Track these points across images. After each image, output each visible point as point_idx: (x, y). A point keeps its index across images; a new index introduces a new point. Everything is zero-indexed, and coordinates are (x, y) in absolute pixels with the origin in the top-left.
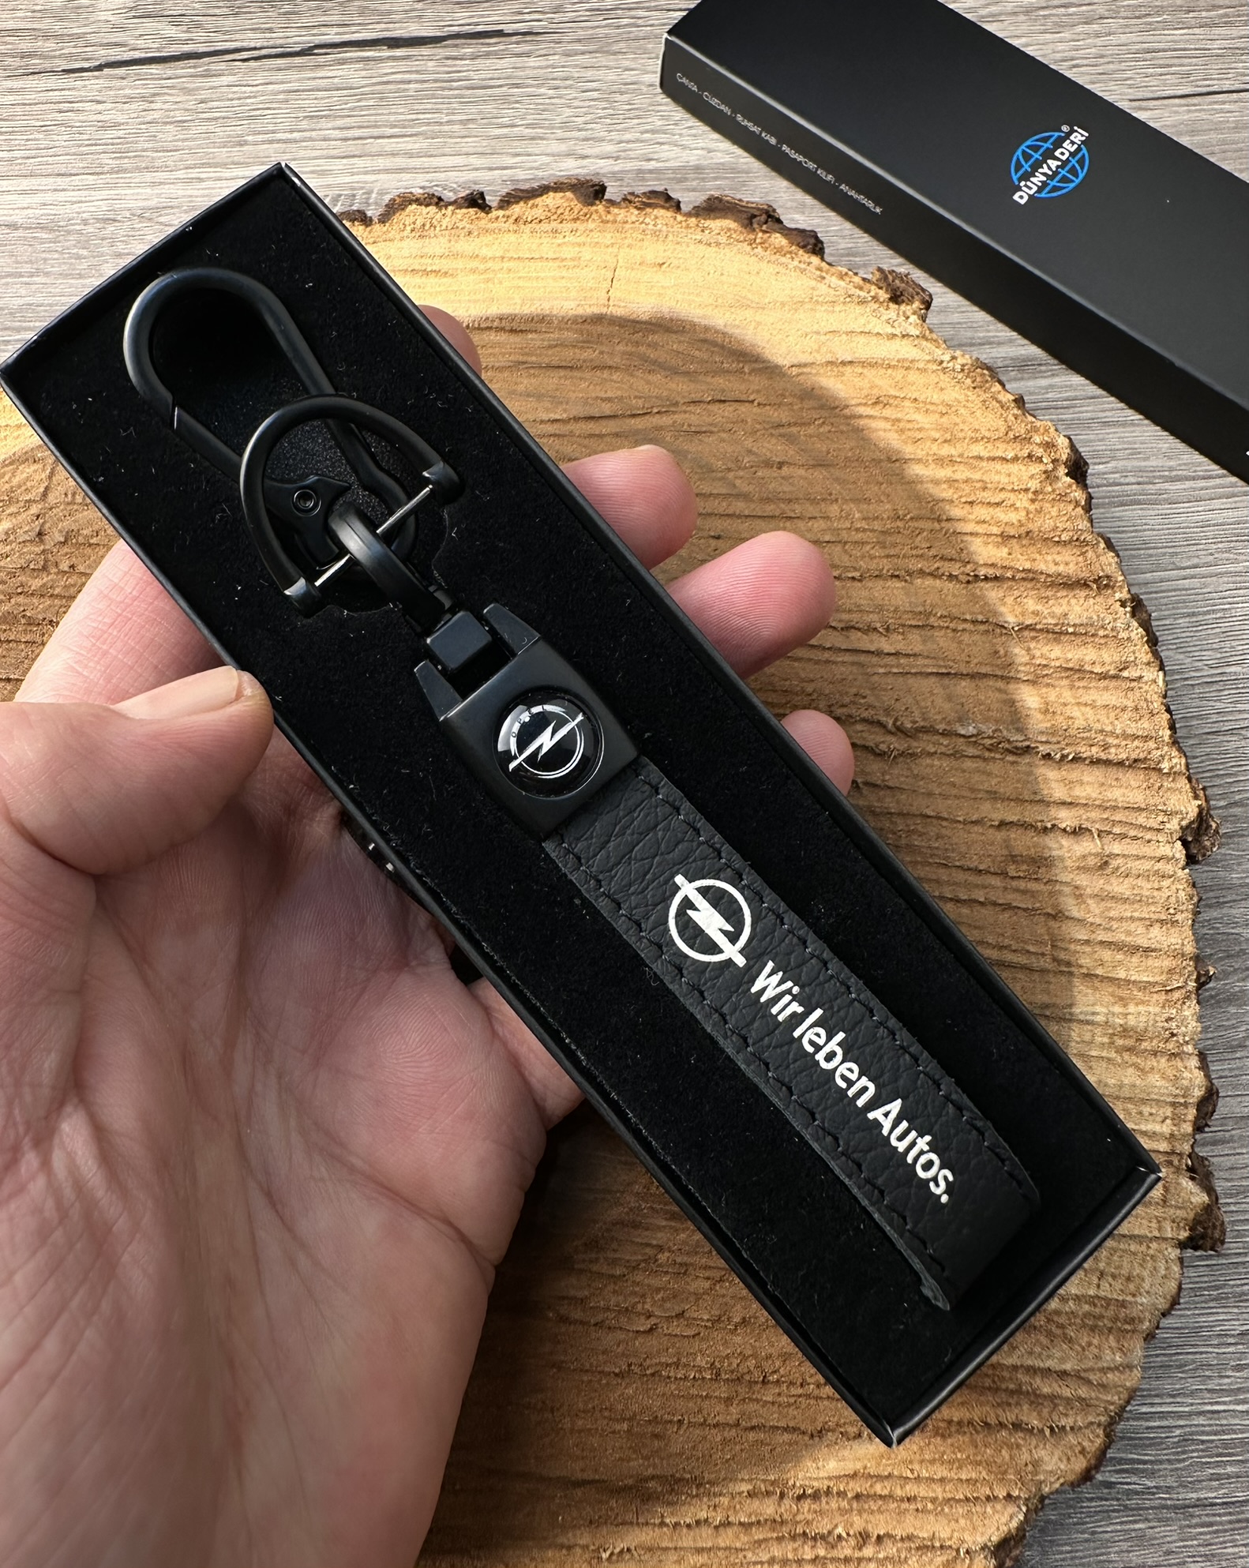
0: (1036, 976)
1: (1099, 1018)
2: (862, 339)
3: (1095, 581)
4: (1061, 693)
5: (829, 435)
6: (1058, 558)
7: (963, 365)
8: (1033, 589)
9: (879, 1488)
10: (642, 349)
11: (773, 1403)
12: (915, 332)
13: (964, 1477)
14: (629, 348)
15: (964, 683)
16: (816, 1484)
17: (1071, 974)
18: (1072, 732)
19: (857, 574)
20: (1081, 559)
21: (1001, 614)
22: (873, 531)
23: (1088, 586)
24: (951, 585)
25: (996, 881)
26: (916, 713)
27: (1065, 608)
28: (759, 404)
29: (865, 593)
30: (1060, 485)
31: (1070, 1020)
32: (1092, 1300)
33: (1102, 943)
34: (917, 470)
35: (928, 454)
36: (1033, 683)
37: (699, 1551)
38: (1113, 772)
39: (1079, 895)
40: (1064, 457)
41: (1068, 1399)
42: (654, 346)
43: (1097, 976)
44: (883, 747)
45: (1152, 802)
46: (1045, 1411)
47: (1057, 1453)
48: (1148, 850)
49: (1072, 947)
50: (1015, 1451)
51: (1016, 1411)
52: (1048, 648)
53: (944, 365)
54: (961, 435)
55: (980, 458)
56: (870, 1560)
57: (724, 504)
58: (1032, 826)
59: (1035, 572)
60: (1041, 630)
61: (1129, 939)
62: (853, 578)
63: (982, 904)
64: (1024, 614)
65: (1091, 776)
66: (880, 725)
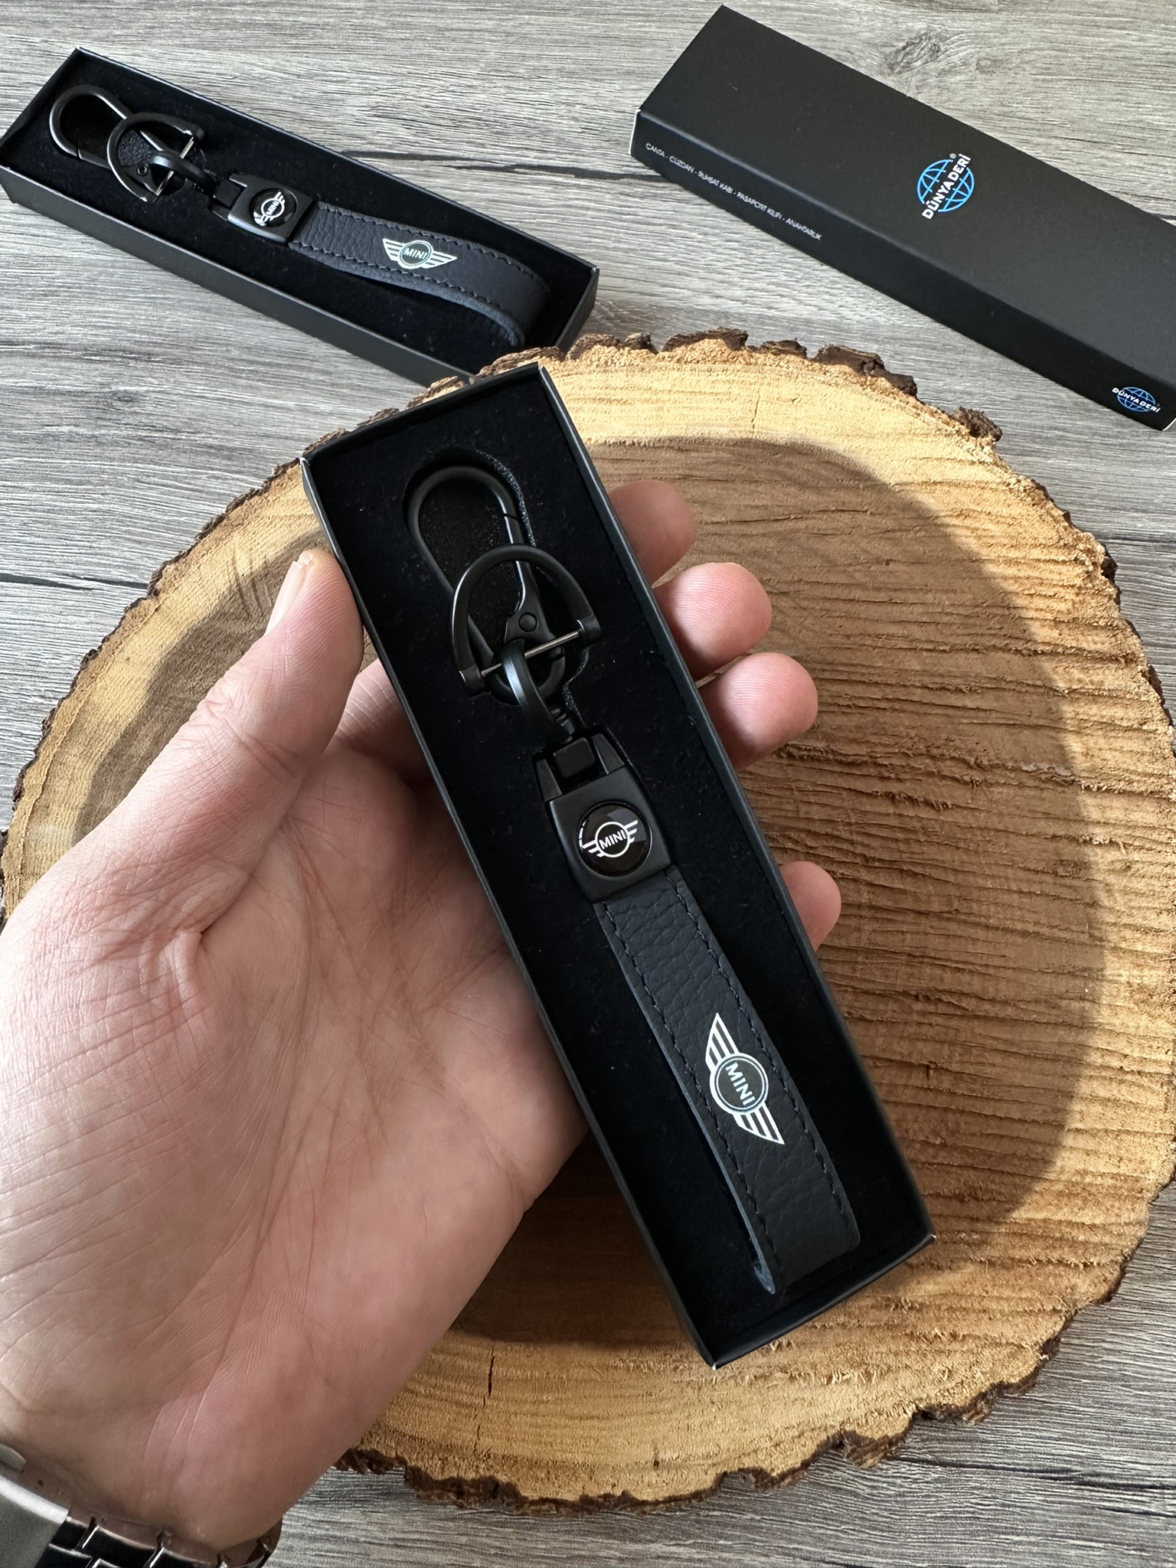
0: (1077, 947)
1: (1122, 979)
2: (949, 464)
3: (1122, 657)
4: (1097, 741)
5: (924, 539)
6: (1097, 639)
7: (1025, 487)
8: (1077, 662)
9: (963, 1303)
10: (781, 467)
12: (989, 460)
13: (1023, 1295)
14: (771, 467)
15: (1026, 732)
16: (921, 1300)
17: (1104, 946)
18: (1105, 770)
19: (947, 648)
20: (1113, 639)
21: (1054, 680)
22: (958, 615)
23: (1117, 660)
24: (1016, 659)
25: (1049, 879)
26: (992, 754)
27: (1100, 677)
28: (871, 514)
29: (951, 662)
30: (1097, 582)
31: (1101, 979)
32: (1114, 1176)
33: (1125, 925)
34: (991, 568)
35: (999, 557)
36: (1078, 733)
38: (1134, 800)
39: (1108, 888)
40: (1101, 561)
41: (1095, 1245)
42: (789, 465)
43: (1120, 949)
44: (967, 778)
45: (1163, 822)
46: (1080, 1252)
47: (1088, 1281)
48: (1160, 858)
49: (1104, 927)
50: (1059, 1279)
51: (1060, 1252)
53: (1011, 486)
54: (1024, 542)
55: (1039, 560)
56: (956, 1352)
57: (846, 592)
58: (1074, 838)
59: (1079, 649)
60: (1084, 694)
62: (944, 651)
63: (1039, 895)
64: (1070, 681)
65: (1118, 803)
66: (964, 762)
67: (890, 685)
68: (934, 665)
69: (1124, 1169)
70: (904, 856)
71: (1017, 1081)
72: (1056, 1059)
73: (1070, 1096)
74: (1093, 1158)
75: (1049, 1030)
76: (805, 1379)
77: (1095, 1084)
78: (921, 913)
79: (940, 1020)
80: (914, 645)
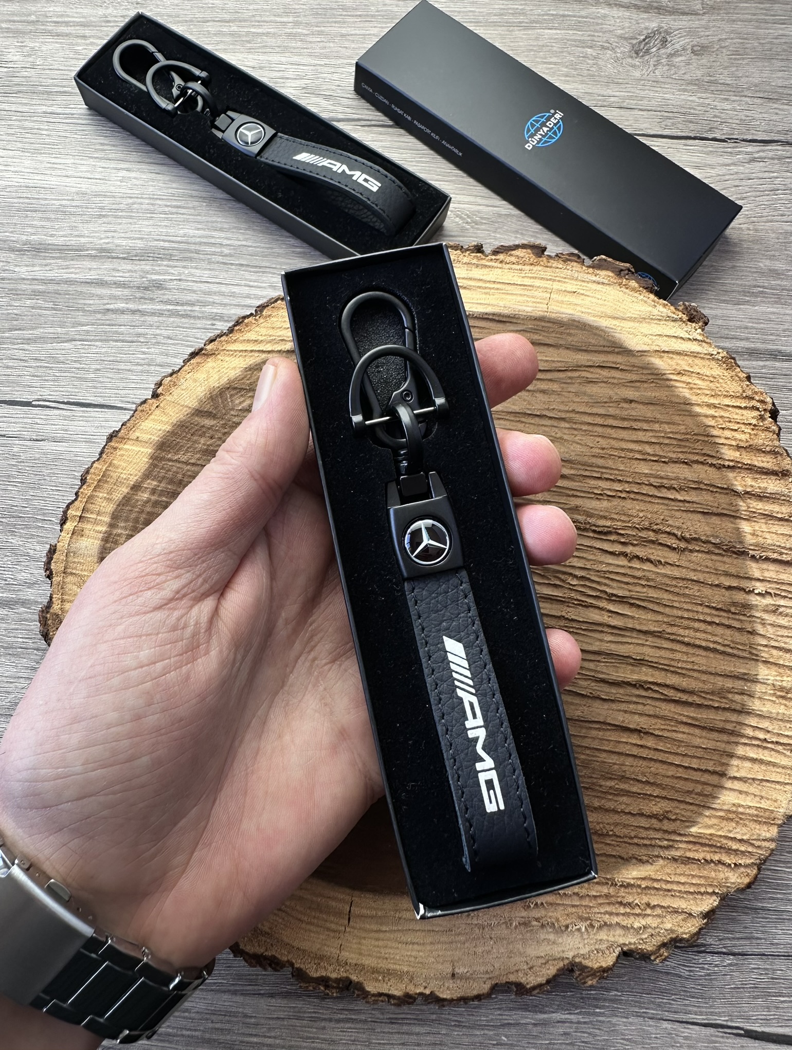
0: (741, 660)
1: (769, 682)
2: (674, 340)
3: (781, 472)
4: (761, 526)
5: (656, 388)
6: (764, 459)
7: (722, 357)
8: (750, 473)
9: (656, 885)
10: (564, 336)
11: (609, 844)
12: (700, 338)
13: (694, 882)
14: (557, 336)
15: (714, 518)
16: (628, 881)
17: (757, 660)
18: (765, 545)
19: (666, 460)
20: (775, 460)
21: (736, 485)
22: (675, 439)
23: (777, 474)
24: (711, 470)
25: (725, 614)
26: (692, 531)
27: (765, 485)
28: (622, 370)
29: (668, 469)
30: (766, 422)
31: (755, 681)
32: (757, 809)
33: (772, 646)
34: (697, 409)
35: (702, 402)
36: (747, 520)
37: (573, 906)
38: (783, 566)
39: (763, 623)
40: (769, 408)
41: (742, 852)
42: (570, 335)
43: (769, 662)
44: (674, 545)
46: (732, 856)
47: (736, 875)
49: (759, 648)
50: (717, 873)
51: (719, 855)
52: (756, 503)
53: (713, 356)
54: (720, 393)
55: (728, 406)
56: (649, 915)
57: (603, 420)
58: (743, 589)
59: (752, 465)
60: (754, 495)
61: (785, 646)
62: (664, 462)
63: (718, 624)
64: (746, 486)
65: (772, 567)
66: (674, 535)
67: (628, 482)
68: (658, 471)
69: (764, 804)
70: (632, 593)
71: (696, 744)
72: (722, 731)
73: (731, 756)
74: (743, 796)
75: (720, 712)
76: (551, 927)
77: (748, 748)
78: (640, 631)
79: (649, 702)
80: (645, 457)
